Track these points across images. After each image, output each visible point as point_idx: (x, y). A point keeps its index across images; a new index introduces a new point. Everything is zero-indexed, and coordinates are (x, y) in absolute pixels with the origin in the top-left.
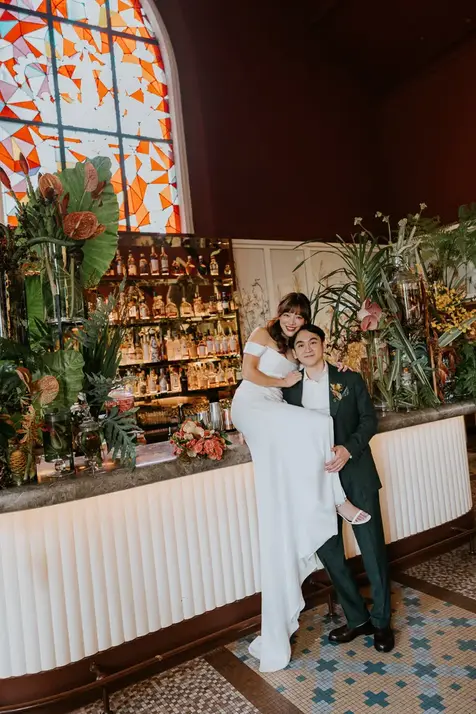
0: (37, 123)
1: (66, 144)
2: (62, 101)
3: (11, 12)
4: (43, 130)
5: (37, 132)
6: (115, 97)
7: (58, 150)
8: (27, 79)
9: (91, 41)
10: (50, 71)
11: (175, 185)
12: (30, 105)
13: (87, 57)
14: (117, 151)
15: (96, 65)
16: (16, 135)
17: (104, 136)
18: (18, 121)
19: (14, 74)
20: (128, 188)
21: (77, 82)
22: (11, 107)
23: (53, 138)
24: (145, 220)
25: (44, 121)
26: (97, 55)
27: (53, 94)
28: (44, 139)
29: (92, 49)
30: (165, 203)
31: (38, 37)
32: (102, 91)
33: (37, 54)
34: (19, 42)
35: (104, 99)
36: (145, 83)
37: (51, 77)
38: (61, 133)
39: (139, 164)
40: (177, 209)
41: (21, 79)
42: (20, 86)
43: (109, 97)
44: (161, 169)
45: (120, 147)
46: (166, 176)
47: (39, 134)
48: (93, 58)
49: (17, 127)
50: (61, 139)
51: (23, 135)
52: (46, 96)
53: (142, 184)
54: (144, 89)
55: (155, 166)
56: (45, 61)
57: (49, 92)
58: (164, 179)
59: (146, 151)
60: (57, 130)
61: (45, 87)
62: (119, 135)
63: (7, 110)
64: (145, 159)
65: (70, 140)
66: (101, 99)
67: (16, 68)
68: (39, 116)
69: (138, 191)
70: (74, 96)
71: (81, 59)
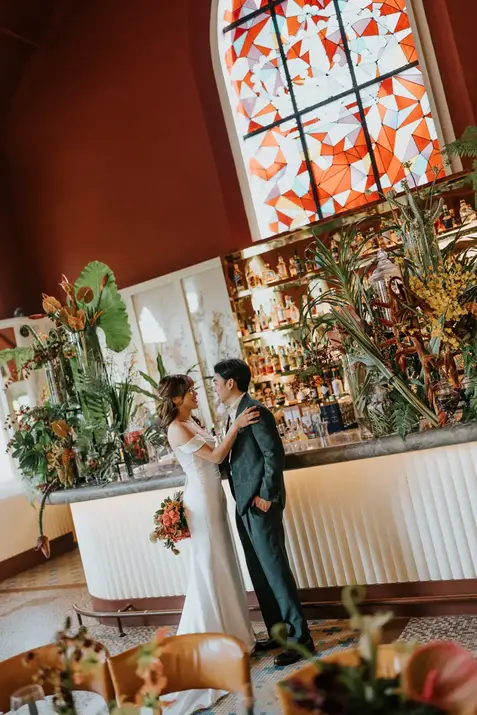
0: (278, 122)
1: (306, 129)
2: (294, 87)
3: (242, 26)
4: (284, 127)
5: (279, 132)
6: (347, 52)
7: (299, 140)
8: (263, 84)
10: (280, 61)
11: (429, 115)
12: (270, 108)
13: (310, 22)
14: (356, 109)
15: (322, 24)
16: (264, 144)
17: (341, 100)
18: (262, 129)
19: (251, 85)
20: (374, 147)
21: (306, 58)
22: (255, 120)
23: (292, 131)
24: (400, 175)
25: (283, 117)
26: (322, 13)
27: (286, 83)
28: (286, 135)
29: (314, 10)
30: (421, 141)
32: (330, 49)
33: (266, 51)
34: (253, 51)
35: (334, 58)
36: (377, 6)
37: (281, 68)
38: (299, 121)
39: (382, 111)
40: (437, 145)
42: (258, 94)
43: (339, 56)
44: (412, 102)
45: (359, 102)
46: (419, 108)
47: (281, 133)
48: (316, 19)
49: (263, 135)
50: (300, 127)
51: (268, 142)
52: (281, 90)
53: (390, 133)
54: (376, 14)
55: (401, 103)
56: (274, 55)
57: (282, 84)
58: (418, 114)
59: (389, 91)
60: (295, 120)
61: (278, 82)
62: (356, 89)
63: (253, 124)
64: (389, 102)
65: (308, 123)
66: (331, 60)
67: (253, 79)
68: (278, 115)
69: (386, 144)
70: (304, 74)
71: (306, 28)
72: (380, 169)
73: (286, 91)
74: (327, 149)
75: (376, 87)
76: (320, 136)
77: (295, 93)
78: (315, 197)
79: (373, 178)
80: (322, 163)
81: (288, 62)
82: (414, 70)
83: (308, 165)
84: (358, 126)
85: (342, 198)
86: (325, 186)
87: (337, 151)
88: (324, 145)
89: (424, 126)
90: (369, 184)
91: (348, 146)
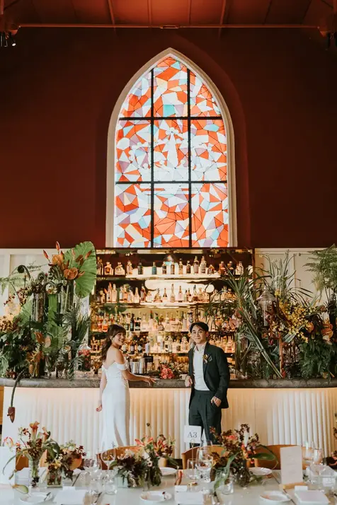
0: (139, 182)
1: (155, 192)
2: (155, 167)
3: (131, 121)
4: (142, 186)
5: (139, 188)
6: (190, 161)
7: (150, 196)
8: (136, 158)
9: (176, 126)
10: (150, 150)
11: (226, 211)
12: (136, 172)
13: (173, 138)
14: (187, 193)
15: (178, 141)
16: (127, 191)
17: (180, 184)
18: (128, 182)
19: (128, 155)
20: (192, 216)
21: (166, 154)
22: (125, 175)
23: (147, 190)
24: (203, 236)
25: (143, 181)
26: (180, 135)
27: (150, 163)
28: (142, 191)
29: (176, 132)
30: (218, 222)
31: (145, 132)
32: (180, 155)
33: (143, 141)
34: (134, 137)
35: (181, 161)
36: (211, 145)
37: (150, 154)
38: (152, 186)
39: (201, 199)
40: (226, 227)
41: (132, 158)
42: (131, 162)
43: (185, 161)
44: (218, 201)
45: (190, 189)
46: (221, 205)
48: (176, 137)
49: (128, 186)
50: (152, 190)
51: (131, 191)
52: (146, 165)
53: (203, 212)
54: (210, 150)
55: (213, 199)
56: (147, 145)
57: (148, 163)
58: (219, 207)
59: (207, 190)
60: (150, 184)
61: (145, 161)
62: (190, 182)
63: (123, 177)
64: (206, 195)
65: (157, 189)
66: (179, 162)
67: (130, 152)
68: (140, 178)
69: (199, 217)
70: (162, 162)
71: (169, 139)
72: (193, 229)
73: (149, 167)
74: (165, 207)
75: (201, 185)
76: (163, 199)
77: (154, 170)
78: (152, 232)
79: (188, 233)
80: (160, 214)
81: (154, 152)
82: (223, 185)
83: (152, 212)
84: (185, 201)
85: (167, 238)
86: (158, 228)
87: (170, 211)
88: (164, 205)
89: (221, 215)
90: (185, 235)
91: (178, 210)
